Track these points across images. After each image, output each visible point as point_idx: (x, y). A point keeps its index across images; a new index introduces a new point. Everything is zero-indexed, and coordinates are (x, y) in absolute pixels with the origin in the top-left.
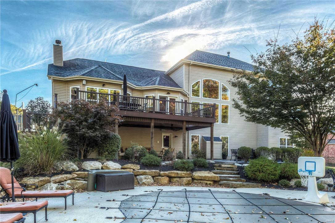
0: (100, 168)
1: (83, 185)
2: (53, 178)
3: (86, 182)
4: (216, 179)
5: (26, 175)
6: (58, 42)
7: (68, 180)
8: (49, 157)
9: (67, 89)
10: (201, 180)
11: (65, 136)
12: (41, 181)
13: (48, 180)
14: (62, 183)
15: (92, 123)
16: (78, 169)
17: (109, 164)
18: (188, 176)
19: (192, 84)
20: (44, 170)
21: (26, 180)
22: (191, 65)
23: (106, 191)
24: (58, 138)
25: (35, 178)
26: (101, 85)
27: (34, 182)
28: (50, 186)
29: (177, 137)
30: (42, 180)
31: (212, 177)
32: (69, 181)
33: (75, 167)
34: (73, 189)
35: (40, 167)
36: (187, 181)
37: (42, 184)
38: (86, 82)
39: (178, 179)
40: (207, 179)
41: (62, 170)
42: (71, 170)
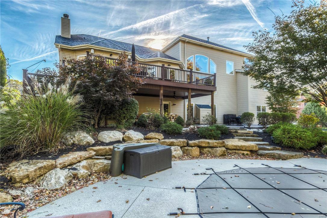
0: (121, 140)
1: (105, 166)
2: (61, 160)
3: (110, 162)
4: (254, 149)
5: (17, 157)
6: (66, 16)
7: (83, 160)
8: (55, 128)
9: (74, 56)
10: (235, 149)
11: (78, 98)
12: (40, 168)
13: (52, 165)
14: (74, 166)
15: (111, 84)
16: (93, 142)
17: (131, 134)
18: (221, 146)
19: (187, 59)
20: (47, 146)
21: (13, 168)
22: (186, 42)
23: (141, 177)
24: (68, 100)
25: (31, 162)
26: (109, 55)
27: (27, 173)
28: (56, 174)
29: (175, 105)
30: (42, 167)
31: (249, 147)
32: (84, 163)
33: (89, 139)
34: (91, 174)
35: (41, 142)
36: (221, 152)
37: (42, 173)
38: (94, 52)
39: (210, 150)
40: (244, 149)
41: (73, 144)
42: (85, 143)
